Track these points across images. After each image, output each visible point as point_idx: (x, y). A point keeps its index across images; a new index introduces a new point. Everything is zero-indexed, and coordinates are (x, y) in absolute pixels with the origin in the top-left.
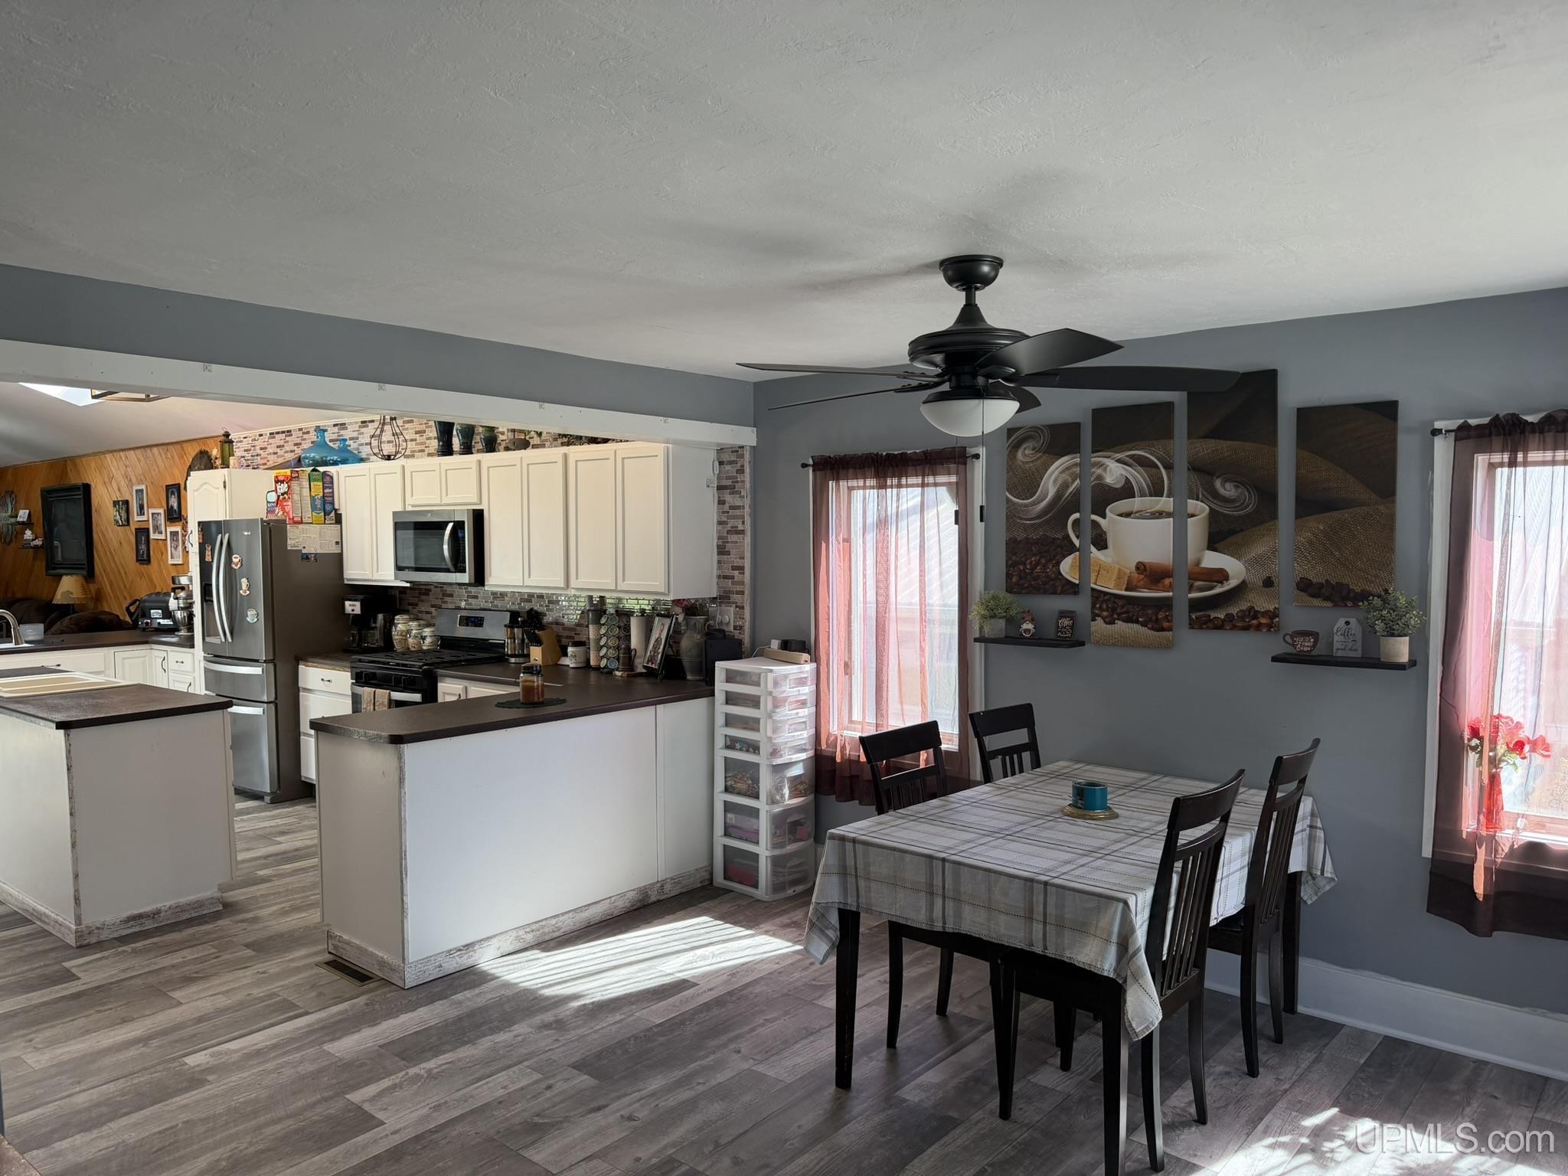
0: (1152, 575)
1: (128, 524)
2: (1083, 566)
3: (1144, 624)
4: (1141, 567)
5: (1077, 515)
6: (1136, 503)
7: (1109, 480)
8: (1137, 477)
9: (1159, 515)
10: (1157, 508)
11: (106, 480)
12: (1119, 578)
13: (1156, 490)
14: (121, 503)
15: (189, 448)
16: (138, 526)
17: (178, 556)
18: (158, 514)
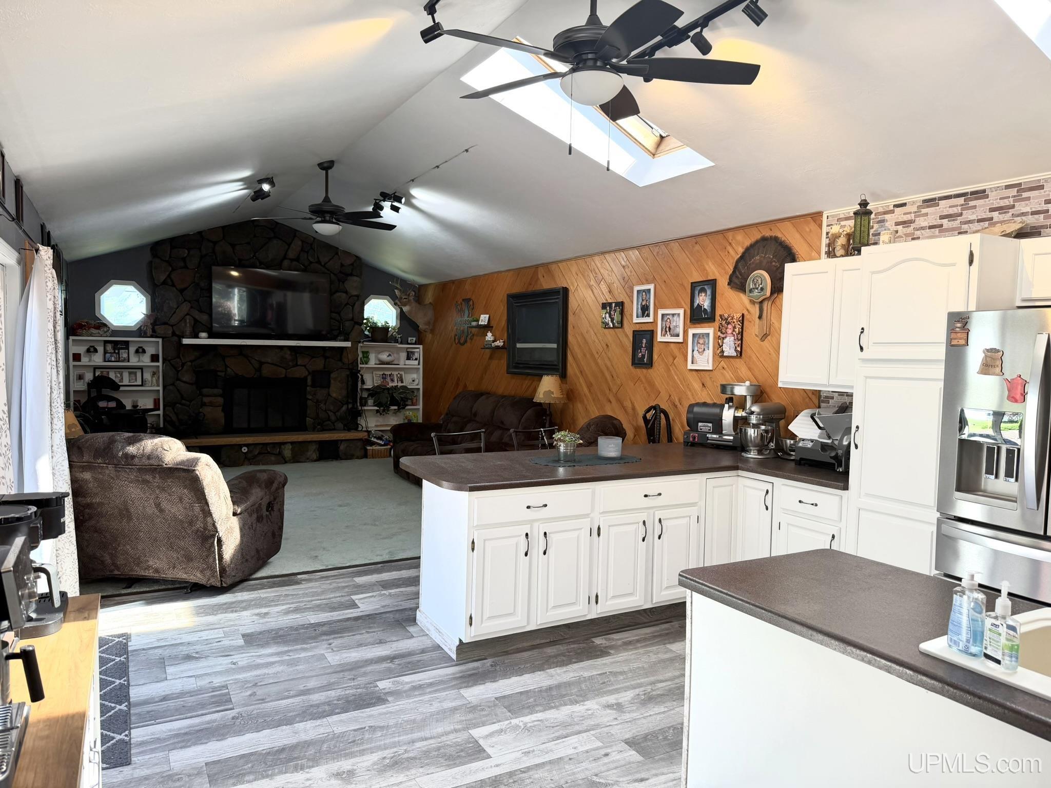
1: (622, 326)
11: (592, 283)
14: (614, 304)
15: (740, 237)
16: (637, 328)
17: (704, 361)
18: (673, 315)
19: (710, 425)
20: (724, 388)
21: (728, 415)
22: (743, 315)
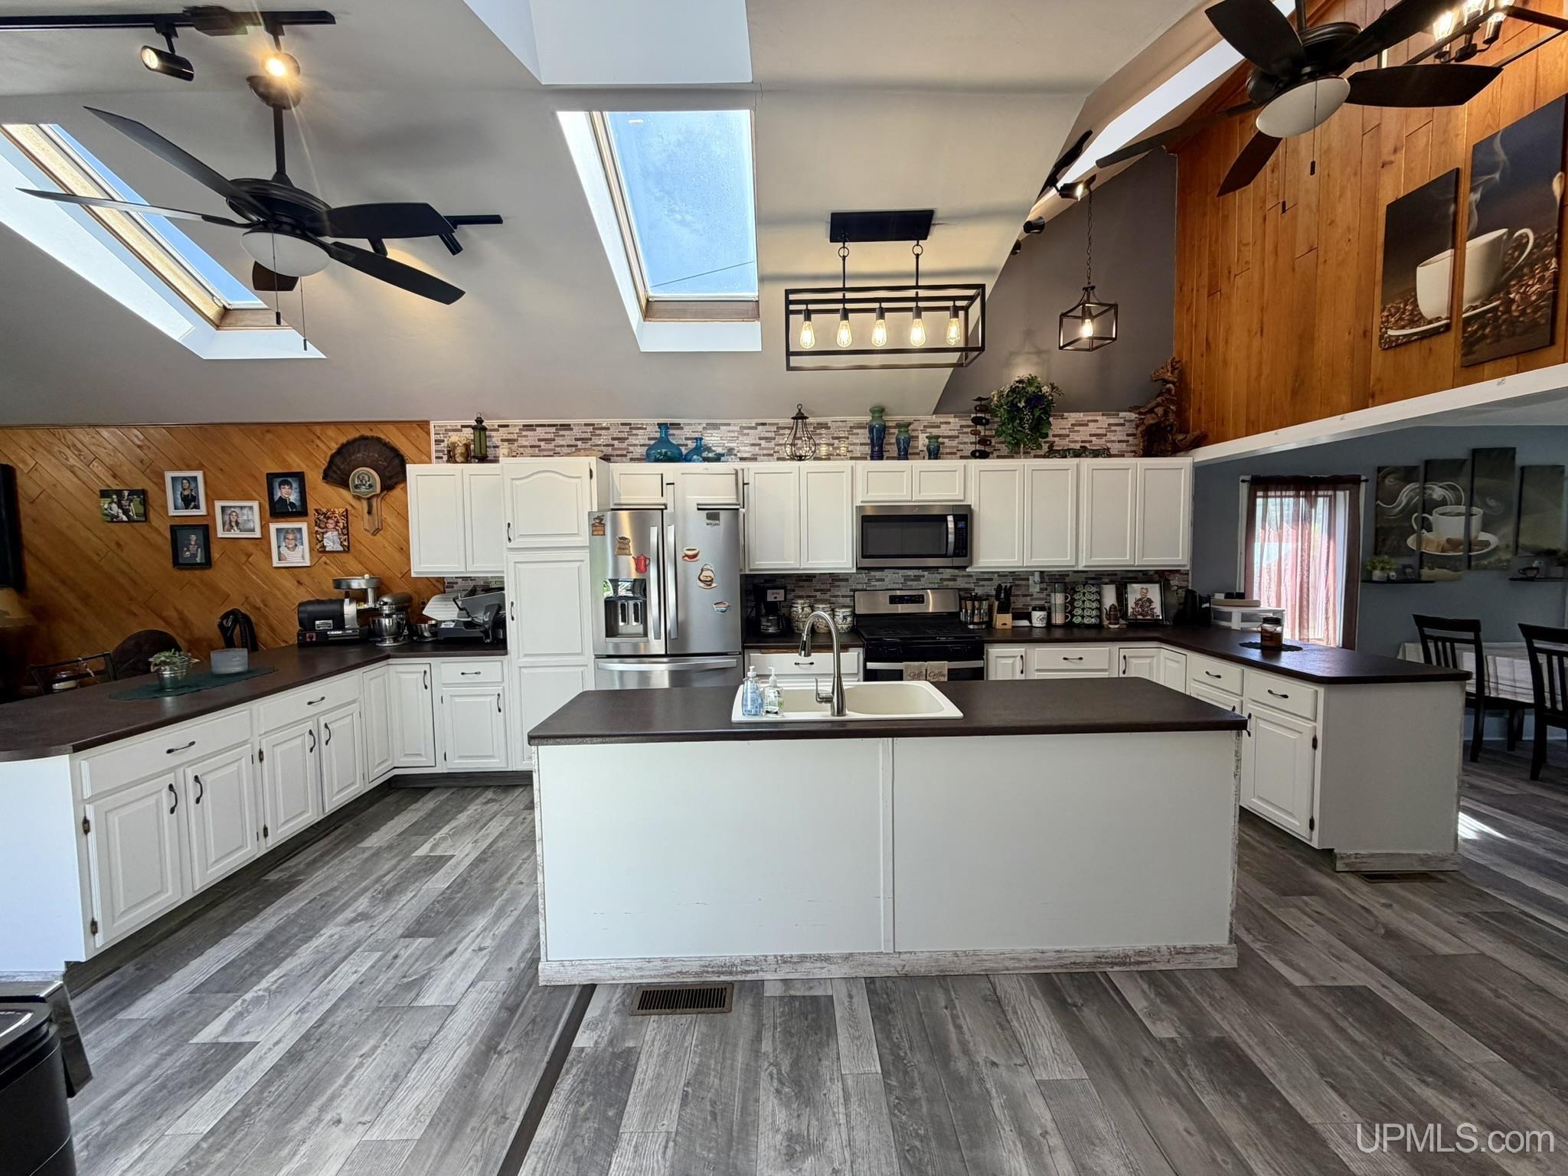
0: (1453, 544)
1: (147, 521)
2: (1419, 541)
3: (1449, 569)
4: (1449, 541)
5: (1416, 515)
6: (1448, 509)
7: (1435, 496)
8: (1449, 495)
9: (1459, 514)
10: (1459, 511)
11: (72, 462)
12: (1438, 546)
13: (1459, 503)
14: (126, 493)
15: (331, 432)
16: (177, 522)
17: (299, 556)
18: (242, 508)
19: (331, 621)
20: (338, 584)
21: (350, 609)
22: (347, 510)
